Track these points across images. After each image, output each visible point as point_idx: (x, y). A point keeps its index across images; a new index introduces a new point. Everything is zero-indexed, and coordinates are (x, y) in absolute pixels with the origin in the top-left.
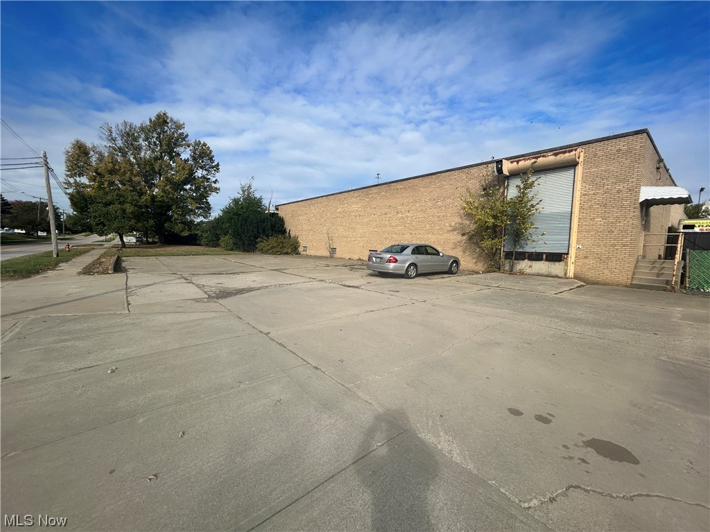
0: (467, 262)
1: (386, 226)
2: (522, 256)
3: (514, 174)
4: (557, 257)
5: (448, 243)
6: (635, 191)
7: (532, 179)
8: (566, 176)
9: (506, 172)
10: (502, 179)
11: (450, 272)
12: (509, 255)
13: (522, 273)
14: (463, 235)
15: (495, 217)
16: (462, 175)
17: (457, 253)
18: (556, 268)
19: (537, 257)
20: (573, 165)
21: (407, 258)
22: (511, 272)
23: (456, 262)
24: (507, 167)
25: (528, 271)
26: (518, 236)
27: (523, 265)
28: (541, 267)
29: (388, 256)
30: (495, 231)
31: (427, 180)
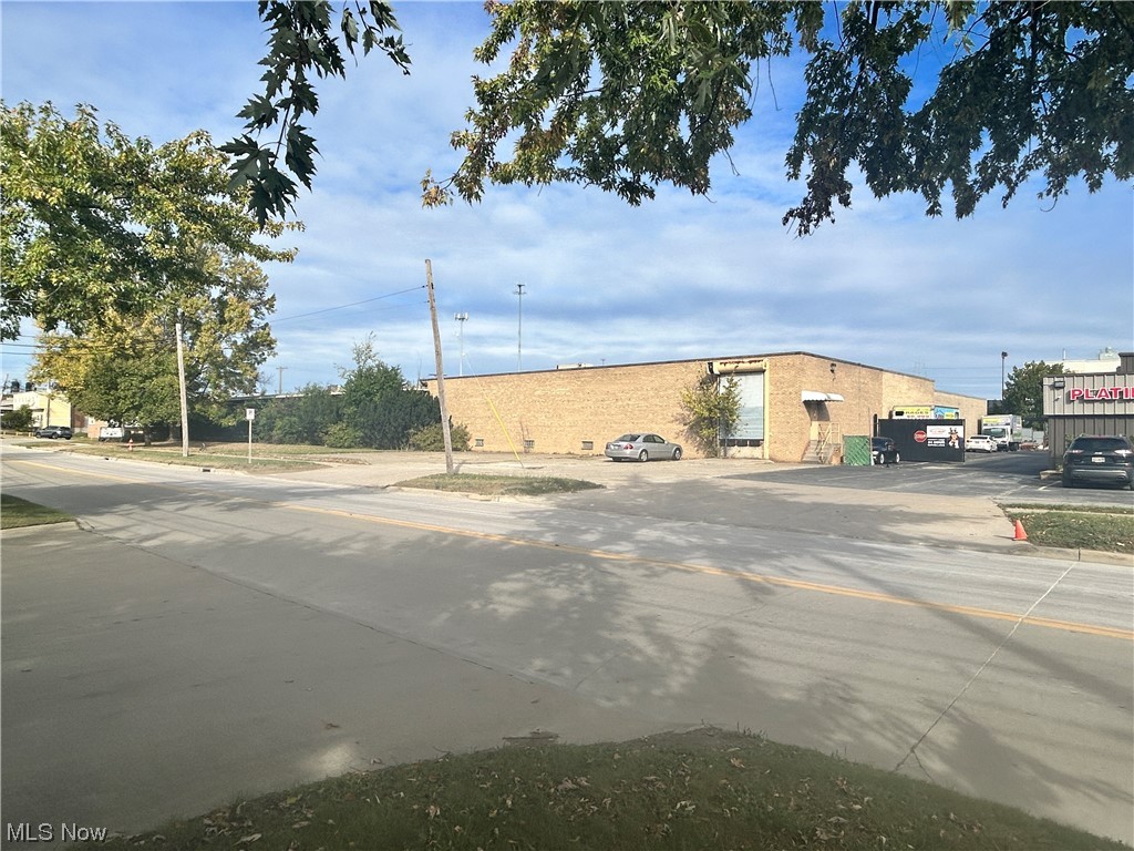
0: (689, 450)
1: (603, 413)
2: (733, 443)
3: (723, 374)
4: (756, 443)
5: (672, 433)
6: (798, 393)
7: (736, 379)
8: (759, 378)
9: (716, 372)
10: (713, 378)
11: (674, 459)
12: (723, 442)
13: (733, 458)
14: (685, 425)
15: (710, 410)
16: (681, 367)
17: (681, 442)
18: (756, 452)
19: (743, 443)
20: (762, 371)
21: (640, 445)
22: (725, 457)
23: (679, 449)
24: (717, 368)
25: (738, 455)
26: (728, 427)
27: (734, 450)
28: (747, 451)
29: (624, 444)
30: (711, 422)
31: (647, 368)
